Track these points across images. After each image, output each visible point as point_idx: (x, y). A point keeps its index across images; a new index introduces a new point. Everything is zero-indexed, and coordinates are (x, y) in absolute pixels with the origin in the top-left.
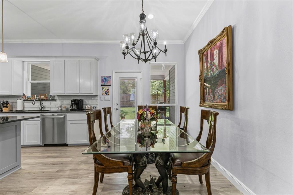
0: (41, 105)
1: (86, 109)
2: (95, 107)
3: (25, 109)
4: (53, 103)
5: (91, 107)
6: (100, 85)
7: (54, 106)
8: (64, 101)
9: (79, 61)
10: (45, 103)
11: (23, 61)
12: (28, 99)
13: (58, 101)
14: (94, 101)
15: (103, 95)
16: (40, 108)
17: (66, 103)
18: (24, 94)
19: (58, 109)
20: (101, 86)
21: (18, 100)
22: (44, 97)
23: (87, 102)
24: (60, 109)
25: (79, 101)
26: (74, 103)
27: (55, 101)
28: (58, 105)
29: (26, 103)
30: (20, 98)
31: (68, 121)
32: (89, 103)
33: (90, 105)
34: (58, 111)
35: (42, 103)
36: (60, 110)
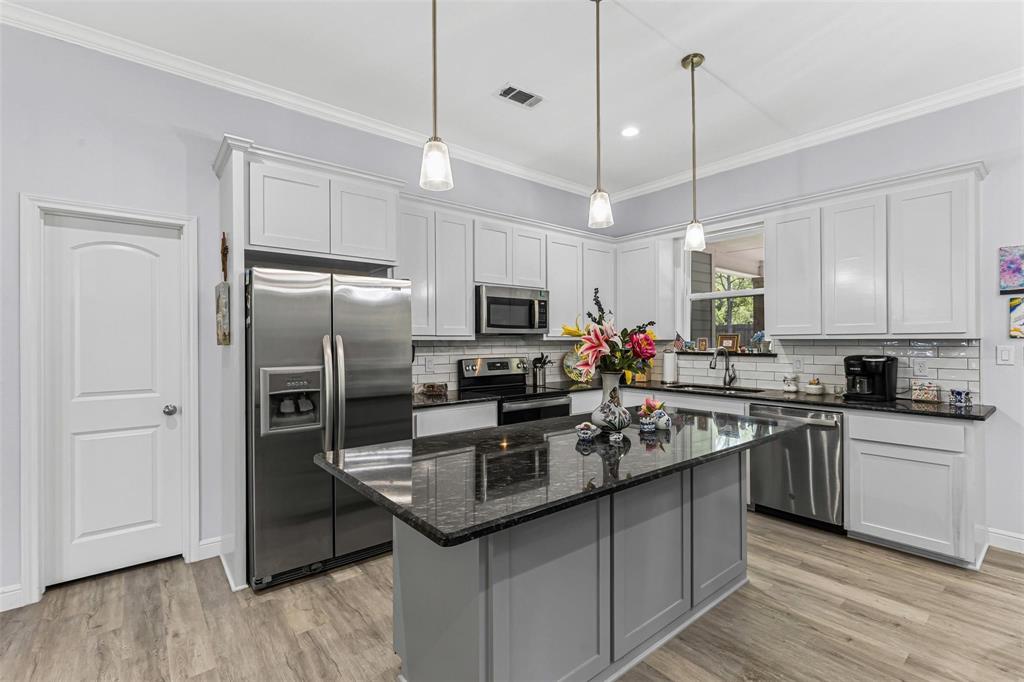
0: (727, 369)
1: (914, 397)
2: (967, 394)
3: (683, 380)
4: (764, 364)
5: (939, 391)
6: (996, 290)
7: (770, 376)
8: (809, 359)
9: (887, 198)
10: (740, 365)
11: (676, 239)
12: (689, 351)
13: (783, 358)
14: (952, 363)
15: (1012, 337)
16: (725, 378)
17: (817, 369)
18: (678, 335)
19: (786, 388)
20: (1003, 293)
21: (665, 351)
22: (733, 342)
23: (916, 368)
24: (793, 388)
25: (884, 362)
26: (858, 368)
27: (771, 359)
28: (787, 375)
29: (684, 362)
30: (668, 347)
31: (852, 442)
32: (927, 372)
33: (935, 383)
34: (786, 396)
35: (731, 364)
36: (796, 392)
